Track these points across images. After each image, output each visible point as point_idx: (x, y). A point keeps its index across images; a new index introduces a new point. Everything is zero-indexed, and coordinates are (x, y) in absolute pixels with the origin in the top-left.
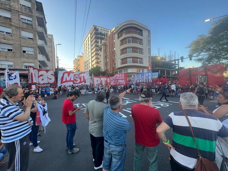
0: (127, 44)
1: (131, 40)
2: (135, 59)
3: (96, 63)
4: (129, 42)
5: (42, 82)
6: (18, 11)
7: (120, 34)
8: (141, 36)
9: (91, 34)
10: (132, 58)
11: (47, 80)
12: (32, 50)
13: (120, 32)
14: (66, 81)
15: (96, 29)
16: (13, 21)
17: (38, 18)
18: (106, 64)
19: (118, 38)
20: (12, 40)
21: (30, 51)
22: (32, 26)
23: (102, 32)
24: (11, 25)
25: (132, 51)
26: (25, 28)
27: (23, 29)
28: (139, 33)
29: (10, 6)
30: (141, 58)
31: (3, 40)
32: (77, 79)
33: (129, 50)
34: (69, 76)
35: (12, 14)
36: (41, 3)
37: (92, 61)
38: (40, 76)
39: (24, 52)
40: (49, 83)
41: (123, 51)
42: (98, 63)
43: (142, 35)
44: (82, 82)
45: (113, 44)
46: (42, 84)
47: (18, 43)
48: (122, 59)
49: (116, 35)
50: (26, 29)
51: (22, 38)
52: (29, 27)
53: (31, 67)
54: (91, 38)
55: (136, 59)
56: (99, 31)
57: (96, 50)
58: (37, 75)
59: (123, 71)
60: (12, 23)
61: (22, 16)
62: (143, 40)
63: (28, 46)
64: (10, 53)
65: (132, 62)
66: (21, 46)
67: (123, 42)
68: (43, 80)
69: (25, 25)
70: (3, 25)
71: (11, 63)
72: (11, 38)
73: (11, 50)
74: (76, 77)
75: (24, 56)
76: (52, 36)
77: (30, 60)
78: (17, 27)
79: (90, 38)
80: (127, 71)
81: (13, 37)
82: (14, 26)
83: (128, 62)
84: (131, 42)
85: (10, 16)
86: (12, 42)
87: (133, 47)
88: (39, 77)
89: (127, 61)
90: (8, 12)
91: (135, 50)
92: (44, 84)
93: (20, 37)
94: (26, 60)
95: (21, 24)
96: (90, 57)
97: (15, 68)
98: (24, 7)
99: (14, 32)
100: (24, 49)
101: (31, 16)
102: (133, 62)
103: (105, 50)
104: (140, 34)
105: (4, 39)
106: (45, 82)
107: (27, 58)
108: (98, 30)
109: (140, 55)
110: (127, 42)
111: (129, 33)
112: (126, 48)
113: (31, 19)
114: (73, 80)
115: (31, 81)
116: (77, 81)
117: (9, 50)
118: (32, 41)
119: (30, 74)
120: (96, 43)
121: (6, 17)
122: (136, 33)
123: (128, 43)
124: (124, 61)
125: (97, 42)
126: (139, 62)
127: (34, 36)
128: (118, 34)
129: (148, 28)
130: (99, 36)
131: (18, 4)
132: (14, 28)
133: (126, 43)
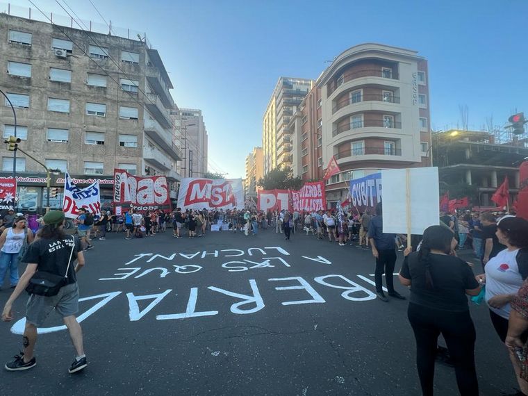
0: (351, 105)
1: (362, 94)
2: (373, 144)
3: (285, 161)
4: (356, 99)
5: (142, 202)
6: (118, 73)
7: (333, 85)
8: (393, 78)
9: (276, 99)
10: (364, 141)
11: (152, 196)
12: (134, 139)
13: (334, 79)
14: (196, 200)
15: (287, 85)
16: (108, 91)
17: (148, 78)
18: (303, 161)
19: (329, 94)
20: (105, 125)
21: (131, 142)
22: (138, 95)
23: (302, 90)
24: (106, 99)
25: (365, 121)
26: (126, 100)
27: (124, 103)
28: (388, 72)
29: (107, 67)
30: (396, 141)
31: (92, 126)
32: (217, 196)
33: (357, 120)
34: (201, 189)
35: (108, 80)
36: (156, 52)
37: (278, 157)
38: (140, 189)
39: (122, 144)
40: (156, 204)
41: (340, 125)
42: (289, 159)
43: (396, 76)
44: (228, 203)
45: (319, 111)
46: (143, 206)
47: (113, 129)
48: (339, 146)
49: (324, 89)
50: (127, 102)
51: (120, 119)
52: (134, 98)
53: (122, 171)
54: (277, 107)
55: (376, 144)
56: (294, 89)
57: (285, 132)
58: (134, 188)
59: (340, 175)
60: (107, 96)
61: (124, 81)
62: (400, 89)
63: (128, 132)
64: (101, 148)
65: (363, 150)
66: (117, 134)
67: (339, 102)
68: (145, 197)
69: (127, 96)
70: (94, 101)
71: (100, 166)
72: (103, 121)
73: (103, 143)
74: (217, 193)
75: (120, 152)
76: (199, 112)
77: (130, 159)
78: (114, 102)
79: (274, 106)
80: (351, 176)
81: (107, 120)
82: (109, 99)
83: (352, 152)
84: (362, 98)
85: (106, 83)
86: (104, 129)
87: (367, 113)
88: (137, 191)
89: (350, 150)
90: (103, 77)
91: (373, 118)
92: (147, 205)
93: (117, 118)
94: (123, 159)
95: (121, 94)
96: (274, 149)
97: (105, 175)
98: (127, 64)
99: (110, 111)
100: (122, 139)
101: (138, 78)
102: (368, 151)
103: (303, 128)
104: (391, 75)
105: (94, 125)
106: (150, 202)
107: (126, 155)
108: (291, 87)
109: (393, 130)
110: (351, 100)
111: (356, 76)
112: (347, 117)
113: (137, 83)
114: (210, 198)
115: (119, 199)
116: (216, 199)
117: (99, 143)
118: (135, 124)
119: (120, 185)
120: (286, 115)
121: (99, 87)
122: (377, 74)
123: (354, 102)
124: (342, 148)
125: (289, 113)
126: (386, 151)
127: (139, 114)
128: (329, 85)
129: (417, 54)
130: (294, 98)
131: (119, 60)
132: (109, 103)
133: (348, 104)
